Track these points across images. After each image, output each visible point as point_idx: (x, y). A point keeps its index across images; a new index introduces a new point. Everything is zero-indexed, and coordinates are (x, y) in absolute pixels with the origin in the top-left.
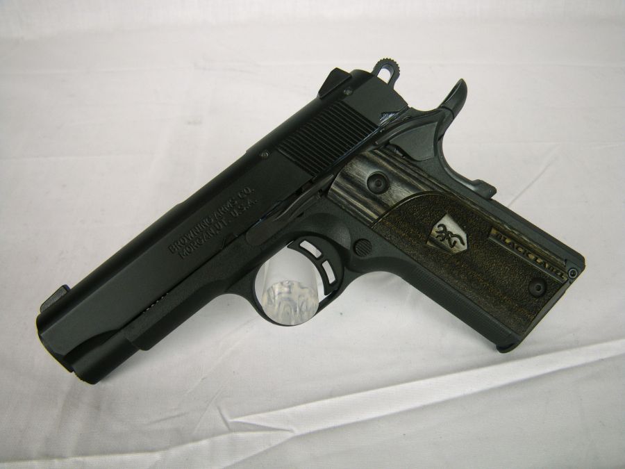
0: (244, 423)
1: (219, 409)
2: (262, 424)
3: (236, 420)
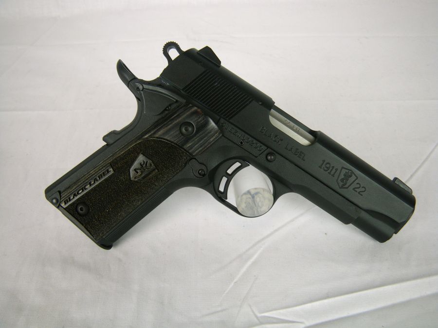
0: (269, 317)
1: (250, 306)
2: (282, 317)
3: (263, 315)
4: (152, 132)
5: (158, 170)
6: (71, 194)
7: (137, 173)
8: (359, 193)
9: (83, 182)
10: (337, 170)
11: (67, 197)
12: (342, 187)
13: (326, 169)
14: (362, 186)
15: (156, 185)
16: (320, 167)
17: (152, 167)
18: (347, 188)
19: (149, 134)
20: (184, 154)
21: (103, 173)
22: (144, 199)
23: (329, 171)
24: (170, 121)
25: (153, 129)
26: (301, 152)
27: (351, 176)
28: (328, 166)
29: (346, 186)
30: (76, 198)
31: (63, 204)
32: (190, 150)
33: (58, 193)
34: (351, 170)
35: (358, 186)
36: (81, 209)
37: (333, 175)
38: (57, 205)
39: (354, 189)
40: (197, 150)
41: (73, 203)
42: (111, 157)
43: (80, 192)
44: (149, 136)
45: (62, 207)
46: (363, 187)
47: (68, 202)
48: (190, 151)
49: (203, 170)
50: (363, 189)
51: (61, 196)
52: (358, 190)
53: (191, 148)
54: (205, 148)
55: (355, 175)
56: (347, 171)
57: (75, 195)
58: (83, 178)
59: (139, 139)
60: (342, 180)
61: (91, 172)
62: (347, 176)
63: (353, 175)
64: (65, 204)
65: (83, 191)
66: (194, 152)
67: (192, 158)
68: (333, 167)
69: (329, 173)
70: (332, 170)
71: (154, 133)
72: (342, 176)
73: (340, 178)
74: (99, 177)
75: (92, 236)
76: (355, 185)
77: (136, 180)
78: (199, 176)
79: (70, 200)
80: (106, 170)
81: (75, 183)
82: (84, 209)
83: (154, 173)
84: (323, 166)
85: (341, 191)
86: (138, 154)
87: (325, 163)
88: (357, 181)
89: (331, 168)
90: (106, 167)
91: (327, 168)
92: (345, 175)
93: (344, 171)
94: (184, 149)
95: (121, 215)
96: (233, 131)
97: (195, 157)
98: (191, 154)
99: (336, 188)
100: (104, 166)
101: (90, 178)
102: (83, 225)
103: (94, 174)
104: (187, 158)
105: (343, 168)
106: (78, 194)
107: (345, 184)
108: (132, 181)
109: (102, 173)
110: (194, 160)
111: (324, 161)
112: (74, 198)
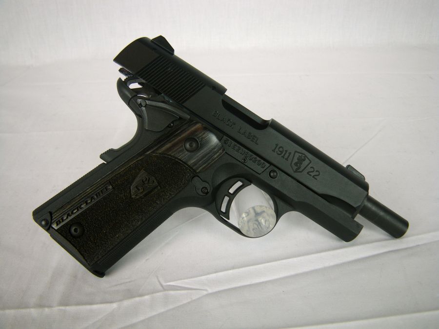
0: (174, 286)
1: (157, 277)
3: (168, 284)
4: (155, 148)
5: (160, 187)
6: (64, 214)
7: (139, 190)
8: (313, 177)
9: (79, 201)
10: (290, 153)
11: (60, 217)
12: (296, 171)
13: (280, 153)
14: (315, 170)
15: (157, 203)
16: (274, 151)
17: (154, 184)
18: (301, 172)
19: (152, 150)
20: (188, 170)
21: (102, 191)
22: (144, 219)
23: (283, 155)
24: (173, 137)
25: (156, 145)
26: (254, 136)
27: (304, 160)
28: (281, 149)
29: (300, 170)
30: (70, 218)
31: (54, 226)
32: (193, 166)
33: (49, 214)
34: (304, 154)
35: (312, 170)
36: (75, 230)
37: (287, 159)
38: (47, 227)
39: (308, 173)
40: (201, 167)
41: (67, 224)
42: (109, 174)
43: (75, 211)
44: (151, 153)
45: (53, 228)
46: (317, 171)
47: (60, 223)
48: (194, 168)
49: (206, 188)
50: (318, 173)
51: (52, 217)
52: (312, 174)
53: (195, 165)
54: (208, 164)
55: (308, 158)
56: (300, 155)
57: (69, 215)
58: (78, 197)
59: (141, 156)
60: (296, 164)
61: (88, 191)
62: (301, 160)
63: (306, 159)
64: (57, 225)
65: (78, 210)
66: (198, 168)
67: (195, 175)
68: (286, 151)
69: (283, 157)
70: (285, 153)
71: (157, 149)
72: (296, 160)
73: (294, 162)
74: (96, 195)
75: (86, 260)
76: (309, 169)
77: (138, 197)
78: (202, 194)
79: (63, 221)
80: (104, 188)
81: (69, 203)
82: (79, 230)
83: (156, 190)
84: (277, 150)
85: (296, 175)
86: (140, 170)
87: (278, 147)
88: (311, 165)
89: (284, 152)
90: (104, 184)
91: (280, 151)
92: (298, 159)
93: (297, 155)
94: (188, 165)
95: (119, 236)
96: (236, 148)
97: (198, 175)
98: (195, 171)
99: (290, 172)
100: (103, 184)
101: (86, 197)
102: (76, 248)
103: (91, 192)
104: (190, 175)
105: (296, 152)
106: (72, 213)
107: (299, 168)
108: (133, 198)
109: (100, 191)
110: (197, 177)
111: (277, 145)
112: (67, 218)
